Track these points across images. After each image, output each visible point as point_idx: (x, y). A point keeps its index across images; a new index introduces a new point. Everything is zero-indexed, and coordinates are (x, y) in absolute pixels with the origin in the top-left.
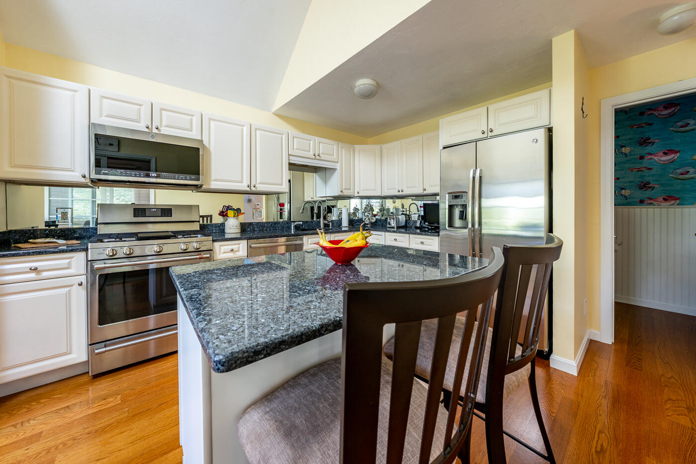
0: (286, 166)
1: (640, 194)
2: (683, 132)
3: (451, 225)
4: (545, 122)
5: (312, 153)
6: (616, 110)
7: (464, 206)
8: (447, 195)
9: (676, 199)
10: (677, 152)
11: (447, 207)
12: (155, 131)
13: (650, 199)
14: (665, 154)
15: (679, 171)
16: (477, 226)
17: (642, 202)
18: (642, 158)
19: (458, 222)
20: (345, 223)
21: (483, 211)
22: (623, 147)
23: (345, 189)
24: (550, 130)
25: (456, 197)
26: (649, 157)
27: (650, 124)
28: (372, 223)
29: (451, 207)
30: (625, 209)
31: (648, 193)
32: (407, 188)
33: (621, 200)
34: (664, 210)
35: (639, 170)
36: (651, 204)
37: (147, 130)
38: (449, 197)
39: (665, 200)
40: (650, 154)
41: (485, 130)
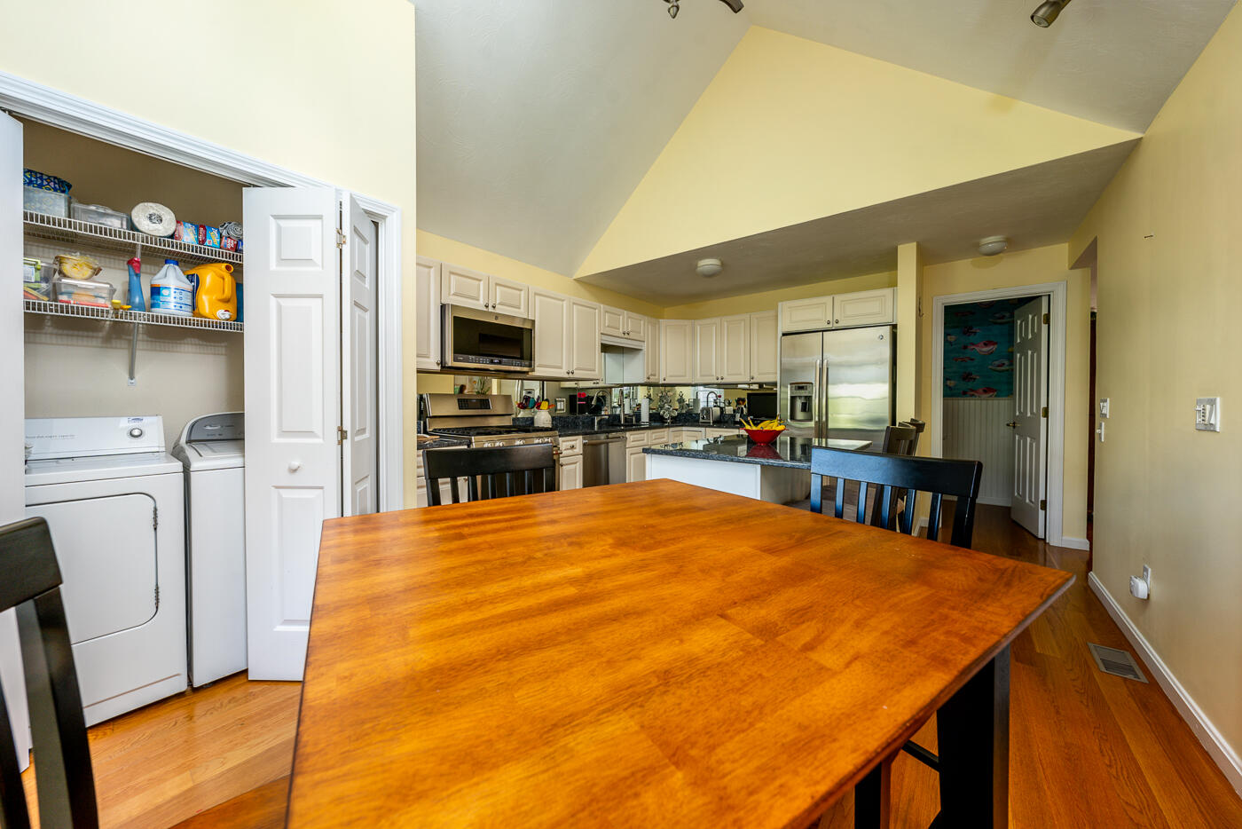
0: (598, 348)
1: (964, 386)
2: (1001, 324)
3: (793, 417)
4: (889, 319)
5: (621, 330)
6: (945, 307)
7: (809, 398)
8: (789, 386)
9: (994, 391)
10: (995, 344)
11: (789, 398)
12: (491, 309)
13: (972, 390)
14: (986, 345)
15: (997, 363)
16: (824, 419)
17: (965, 393)
18: (965, 347)
19: (800, 415)
20: (645, 418)
21: (830, 401)
22: (949, 335)
23: (652, 375)
24: (894, 327)
25: (801, 388)
26: (972, 347)
27: (973, 313)
28: (672, 418)
29: (793, 398)
30: (950, 402)
31: (971, 385)
32: (728, 375)
33: (949, 393)
34: (984, 402)
35: (963, 360)
36: (972, 395)
37: (485, 309)
38: (791, 388)
39: (985, 392)
40: (972, 344)
41: (831, 320)
